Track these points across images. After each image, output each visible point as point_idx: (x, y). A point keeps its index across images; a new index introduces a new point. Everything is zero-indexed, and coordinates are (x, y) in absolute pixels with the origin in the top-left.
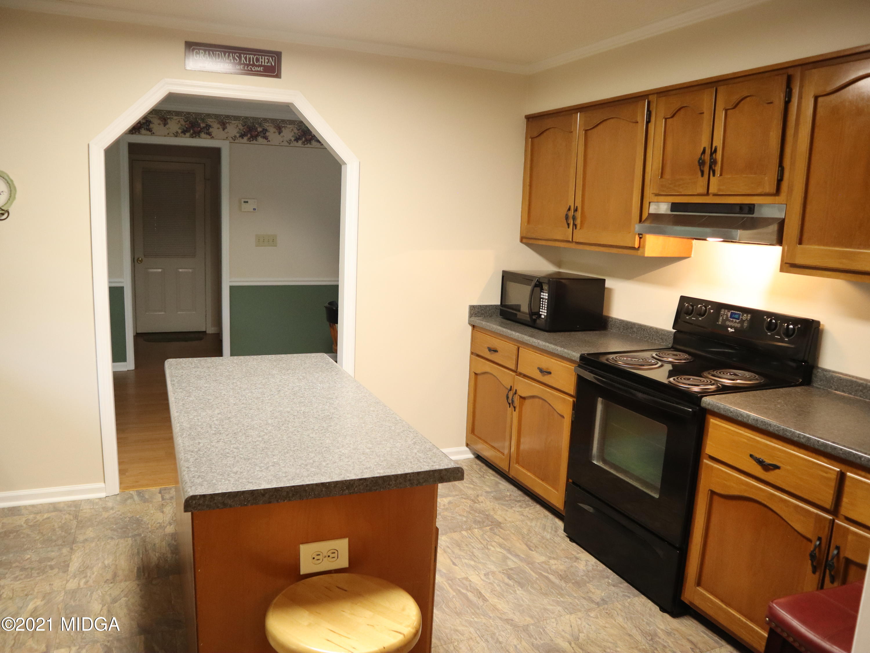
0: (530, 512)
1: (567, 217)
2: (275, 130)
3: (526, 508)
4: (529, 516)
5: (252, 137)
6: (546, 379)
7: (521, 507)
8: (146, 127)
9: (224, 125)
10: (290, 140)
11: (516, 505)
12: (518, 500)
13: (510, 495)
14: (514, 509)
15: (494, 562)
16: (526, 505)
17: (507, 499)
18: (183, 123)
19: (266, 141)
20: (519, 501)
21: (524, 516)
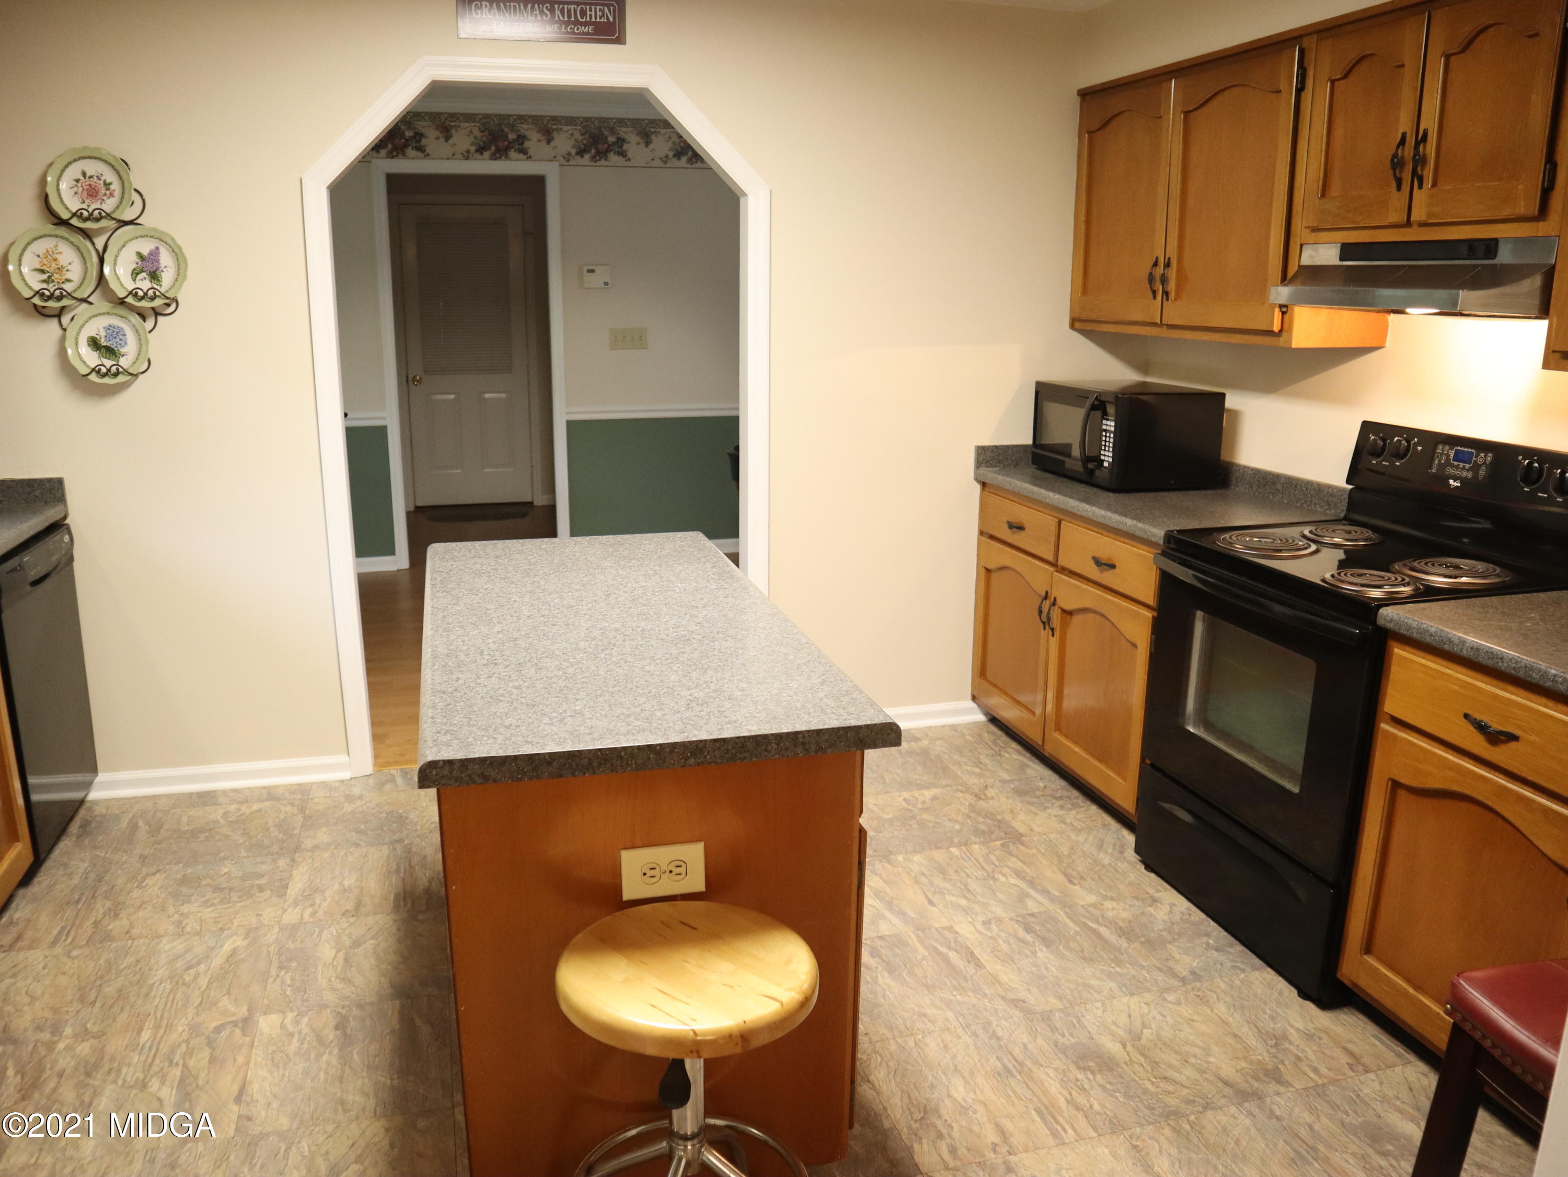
0: (1078, 817)
1: (1151, 279)
2: (638, 139)
3: (1070, 810)
4: (1075, 824)
5: (598, 153)
6: (1107, 578)
7: (1062, 807)
8: (414, 145)
9: (548, 135)
10: (667, 156)
11: (1053, 804)
12: (1058, 795)
13: (1045, 787)
14: (1048, 811)
15: (1002, 902)
16: (1072, 804)
17: (1038, 793)
18: (477, 133)
19: (624, 159)
20: (1060, 798)
21: (1065, 823)
